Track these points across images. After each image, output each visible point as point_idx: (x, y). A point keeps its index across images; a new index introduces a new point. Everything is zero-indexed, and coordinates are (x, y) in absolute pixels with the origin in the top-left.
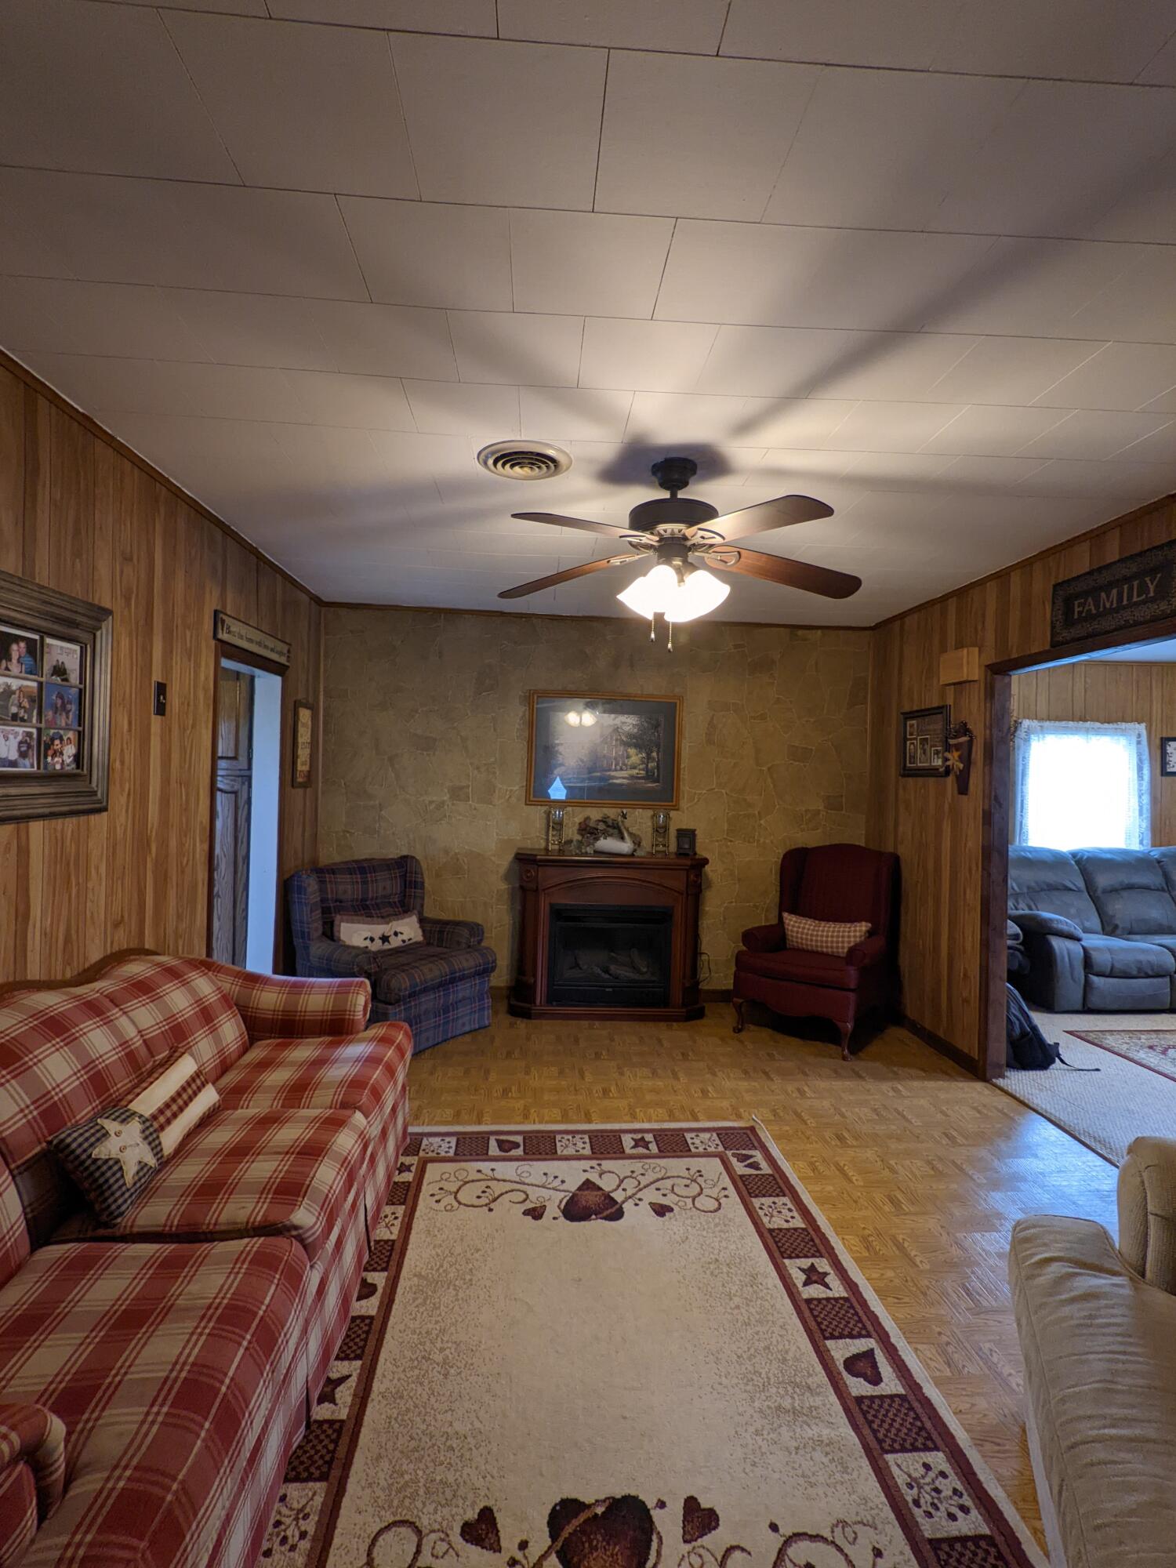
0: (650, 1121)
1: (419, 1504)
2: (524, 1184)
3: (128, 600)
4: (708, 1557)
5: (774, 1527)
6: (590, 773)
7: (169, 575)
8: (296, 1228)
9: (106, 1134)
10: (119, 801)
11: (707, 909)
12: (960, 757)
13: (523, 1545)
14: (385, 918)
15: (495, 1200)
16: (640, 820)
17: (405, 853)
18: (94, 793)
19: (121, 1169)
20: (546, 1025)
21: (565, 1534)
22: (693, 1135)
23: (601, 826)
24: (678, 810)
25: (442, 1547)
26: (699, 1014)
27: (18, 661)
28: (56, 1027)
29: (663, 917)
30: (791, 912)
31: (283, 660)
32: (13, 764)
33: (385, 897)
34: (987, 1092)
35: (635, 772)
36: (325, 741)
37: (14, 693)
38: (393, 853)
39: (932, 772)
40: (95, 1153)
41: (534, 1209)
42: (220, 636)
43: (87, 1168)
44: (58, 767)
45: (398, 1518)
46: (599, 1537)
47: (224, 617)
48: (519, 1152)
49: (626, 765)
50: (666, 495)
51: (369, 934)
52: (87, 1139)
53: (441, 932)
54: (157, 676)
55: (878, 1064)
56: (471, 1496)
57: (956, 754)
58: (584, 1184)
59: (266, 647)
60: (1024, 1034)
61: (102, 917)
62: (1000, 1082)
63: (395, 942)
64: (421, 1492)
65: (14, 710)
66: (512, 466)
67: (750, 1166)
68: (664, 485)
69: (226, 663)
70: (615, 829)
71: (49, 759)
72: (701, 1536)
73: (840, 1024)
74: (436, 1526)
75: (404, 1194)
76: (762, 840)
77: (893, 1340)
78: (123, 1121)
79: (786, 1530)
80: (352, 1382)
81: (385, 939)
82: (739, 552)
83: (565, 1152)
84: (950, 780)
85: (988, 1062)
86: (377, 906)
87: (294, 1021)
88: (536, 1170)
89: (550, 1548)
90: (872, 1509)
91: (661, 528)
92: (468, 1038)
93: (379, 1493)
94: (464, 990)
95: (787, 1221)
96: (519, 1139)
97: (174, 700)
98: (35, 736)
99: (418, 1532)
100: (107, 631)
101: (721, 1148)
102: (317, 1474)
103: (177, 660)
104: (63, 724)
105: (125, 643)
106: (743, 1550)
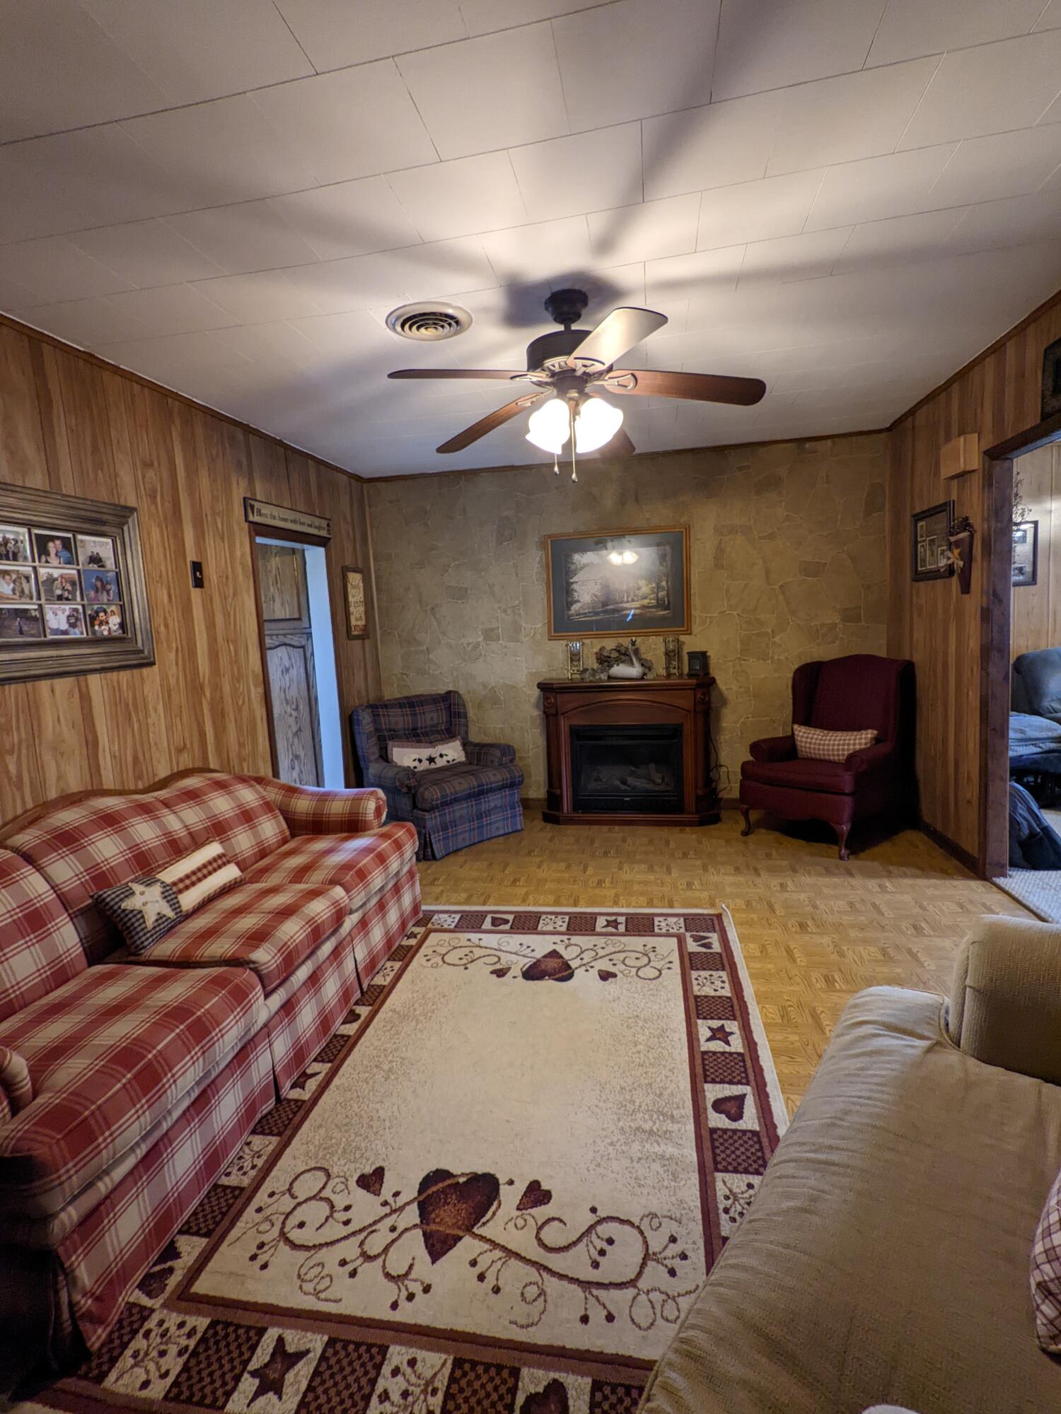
0: (628, 906)
1: (335, 1159)
2: (501, 951)
3: (153, 498)
4: (531, 1221)
5: (594, 1210)
6: (603, 606)
7: (192, 474)
8: (254, 962)
9: (133, 893)
10: (168, 657)
11: (724, 725)
12: (960, 554)
13: (396, 1194)
14: (432, 743)
15: (472, 961)
16: (654, 647)
17: (451, 688)
18: (142, 651)
19: (143, 917)
20: (572, 830)
21: (430, 1191)
22: (662, 919)
23: (614, 655)
24: (690, 634)
25: (341, 1187)
26: (715, 820)
27: (56, 555)
28: (110, 821)
29: (675, 732)
30: (801, 724)
31: (324, 533)
32: (65, 632)
33: (434, 726)
34: (981, 889)
35: (645, 602)
36: (378, 600)
37: (56, 579)
38: (442, 689)
39: (938, 574)
40: (123, 905)
41: (501, 970)
42: (251, 518)
43: (119, 915)
44: (106, 633)
45: (319, 1165)
46: (454, 1197)
47: (253, 502)
48: (507, 927)
49: (637, 596)
50: (561, 328)
51: (417, 757)
52: (118, 896)
53: (479, 754)
54: (191, 556)
55: (876, 864)
56: (372, 1159)
57: (956, 552)
58: (549, 953)
59: (303, 524)
60: (1033, 834)
61: (165, 744)
62: (1001, 881)
63: (441, 763)
64: (340, 1151)
65: (59, 592)
66: (418, 328)
67: (703, 945)
68: (559, 319)
69: (259, 540)
70: (623, 656)
71: (97, 628)
72: (531, 1208)
73: (836, 827)
74: (342, 1174)
75: (402, 954)
76: (776, 657)
77: (768, 1089)
78: (147, 885)
79: (602, 1213)
80: (320, 1077)
81: (431, 760)
82: (633, 375)
83: (545, 929)
84: (955, 581)
85: (988, 861)
86: (426, 734)
87: (322, 821)
88: (513, 942)
89: (415, 1198)
90: (684, 1209)
91: (549, 363)
92: (501, 840)
93: (311, 1147)
94: (494, 800)
95: (715, 990)
96: (511, 917)
97: (211, 573)
98: (81, 611)
99: (329, 1176)
100: (134, 524)
101: (683, 930)
102: (276, 1131)
103: (210, 541)
104: (105, 601)
105: (155, 534)
106: (561, 1221)
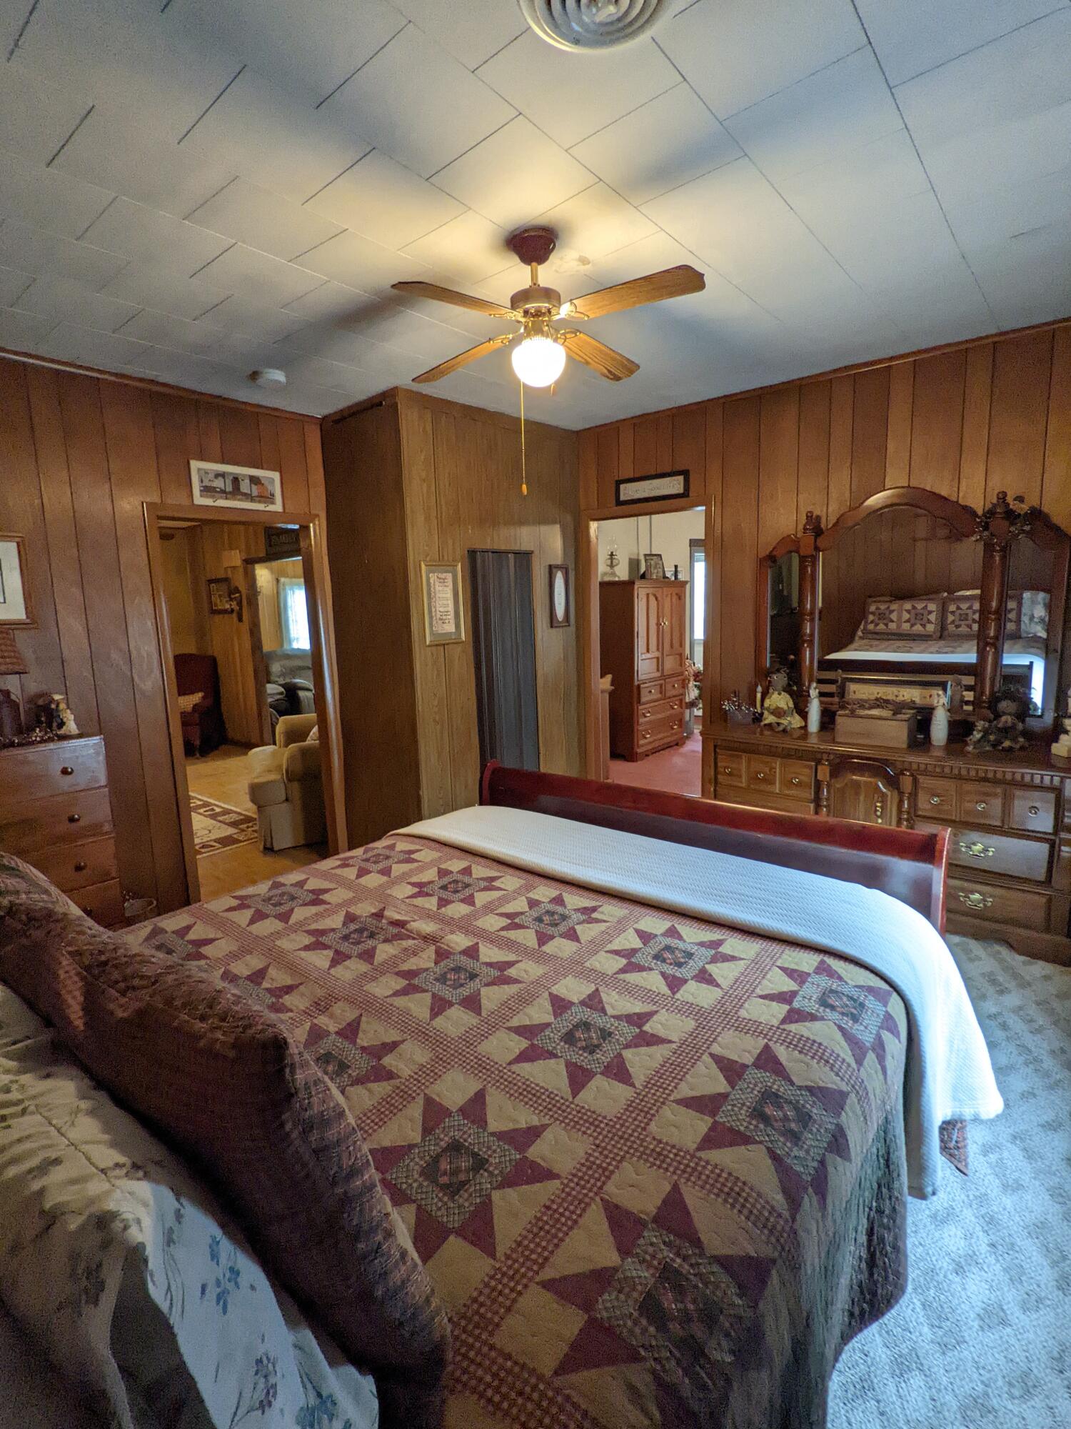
12: (237, 603)
39: (225, 611)
84: (234, 615)
